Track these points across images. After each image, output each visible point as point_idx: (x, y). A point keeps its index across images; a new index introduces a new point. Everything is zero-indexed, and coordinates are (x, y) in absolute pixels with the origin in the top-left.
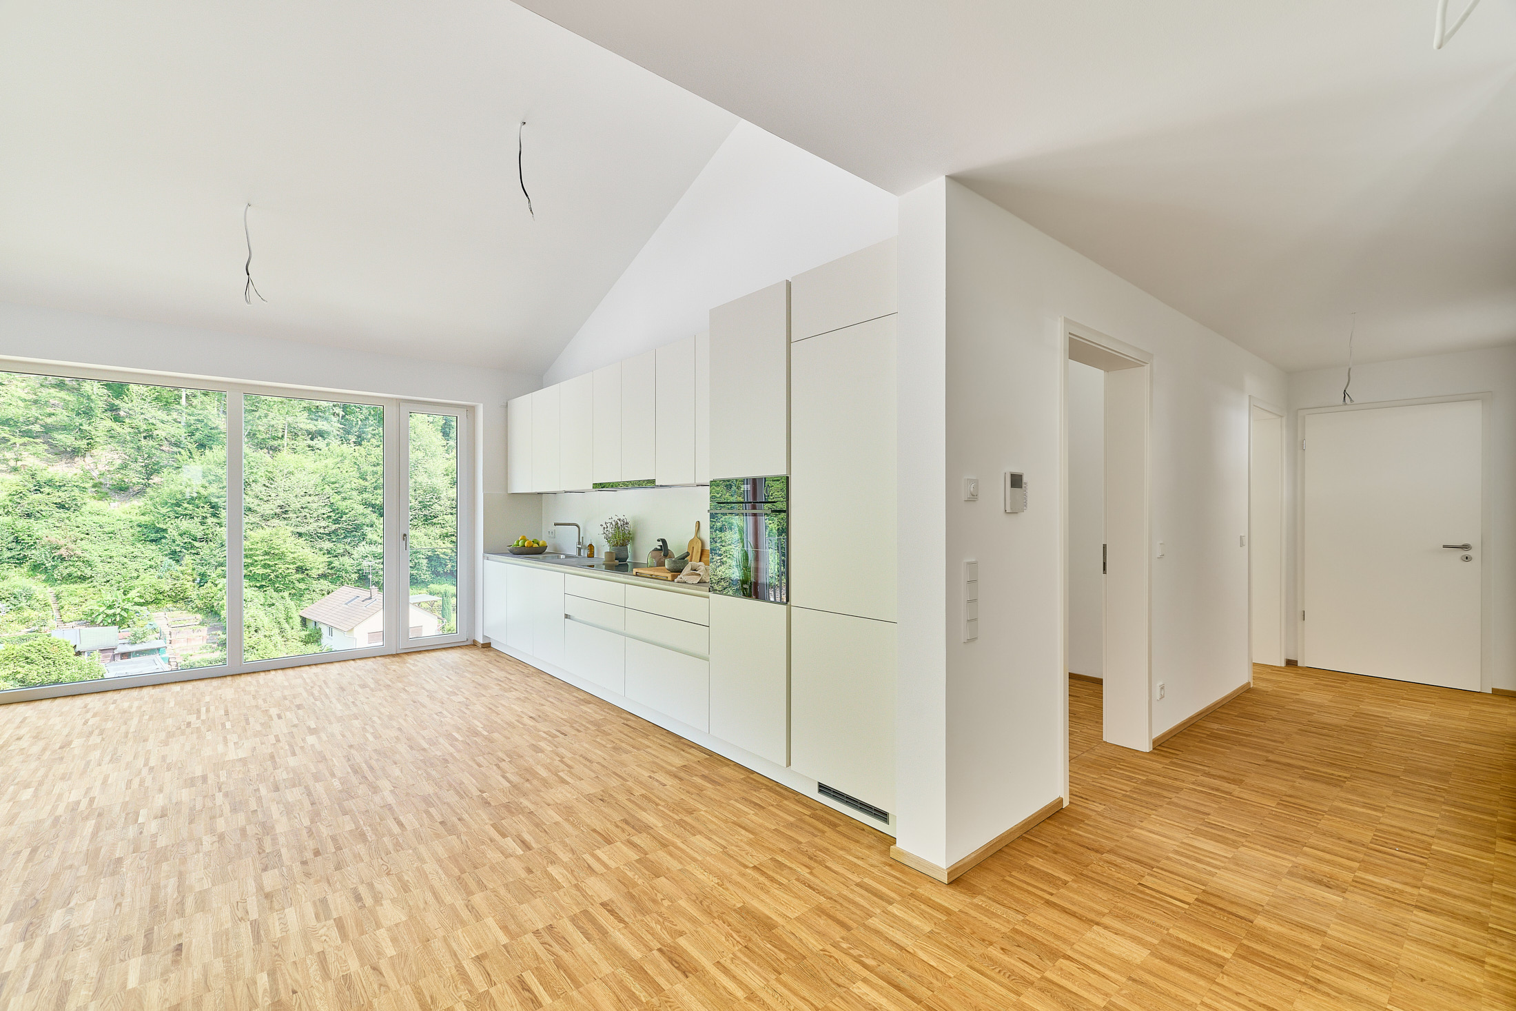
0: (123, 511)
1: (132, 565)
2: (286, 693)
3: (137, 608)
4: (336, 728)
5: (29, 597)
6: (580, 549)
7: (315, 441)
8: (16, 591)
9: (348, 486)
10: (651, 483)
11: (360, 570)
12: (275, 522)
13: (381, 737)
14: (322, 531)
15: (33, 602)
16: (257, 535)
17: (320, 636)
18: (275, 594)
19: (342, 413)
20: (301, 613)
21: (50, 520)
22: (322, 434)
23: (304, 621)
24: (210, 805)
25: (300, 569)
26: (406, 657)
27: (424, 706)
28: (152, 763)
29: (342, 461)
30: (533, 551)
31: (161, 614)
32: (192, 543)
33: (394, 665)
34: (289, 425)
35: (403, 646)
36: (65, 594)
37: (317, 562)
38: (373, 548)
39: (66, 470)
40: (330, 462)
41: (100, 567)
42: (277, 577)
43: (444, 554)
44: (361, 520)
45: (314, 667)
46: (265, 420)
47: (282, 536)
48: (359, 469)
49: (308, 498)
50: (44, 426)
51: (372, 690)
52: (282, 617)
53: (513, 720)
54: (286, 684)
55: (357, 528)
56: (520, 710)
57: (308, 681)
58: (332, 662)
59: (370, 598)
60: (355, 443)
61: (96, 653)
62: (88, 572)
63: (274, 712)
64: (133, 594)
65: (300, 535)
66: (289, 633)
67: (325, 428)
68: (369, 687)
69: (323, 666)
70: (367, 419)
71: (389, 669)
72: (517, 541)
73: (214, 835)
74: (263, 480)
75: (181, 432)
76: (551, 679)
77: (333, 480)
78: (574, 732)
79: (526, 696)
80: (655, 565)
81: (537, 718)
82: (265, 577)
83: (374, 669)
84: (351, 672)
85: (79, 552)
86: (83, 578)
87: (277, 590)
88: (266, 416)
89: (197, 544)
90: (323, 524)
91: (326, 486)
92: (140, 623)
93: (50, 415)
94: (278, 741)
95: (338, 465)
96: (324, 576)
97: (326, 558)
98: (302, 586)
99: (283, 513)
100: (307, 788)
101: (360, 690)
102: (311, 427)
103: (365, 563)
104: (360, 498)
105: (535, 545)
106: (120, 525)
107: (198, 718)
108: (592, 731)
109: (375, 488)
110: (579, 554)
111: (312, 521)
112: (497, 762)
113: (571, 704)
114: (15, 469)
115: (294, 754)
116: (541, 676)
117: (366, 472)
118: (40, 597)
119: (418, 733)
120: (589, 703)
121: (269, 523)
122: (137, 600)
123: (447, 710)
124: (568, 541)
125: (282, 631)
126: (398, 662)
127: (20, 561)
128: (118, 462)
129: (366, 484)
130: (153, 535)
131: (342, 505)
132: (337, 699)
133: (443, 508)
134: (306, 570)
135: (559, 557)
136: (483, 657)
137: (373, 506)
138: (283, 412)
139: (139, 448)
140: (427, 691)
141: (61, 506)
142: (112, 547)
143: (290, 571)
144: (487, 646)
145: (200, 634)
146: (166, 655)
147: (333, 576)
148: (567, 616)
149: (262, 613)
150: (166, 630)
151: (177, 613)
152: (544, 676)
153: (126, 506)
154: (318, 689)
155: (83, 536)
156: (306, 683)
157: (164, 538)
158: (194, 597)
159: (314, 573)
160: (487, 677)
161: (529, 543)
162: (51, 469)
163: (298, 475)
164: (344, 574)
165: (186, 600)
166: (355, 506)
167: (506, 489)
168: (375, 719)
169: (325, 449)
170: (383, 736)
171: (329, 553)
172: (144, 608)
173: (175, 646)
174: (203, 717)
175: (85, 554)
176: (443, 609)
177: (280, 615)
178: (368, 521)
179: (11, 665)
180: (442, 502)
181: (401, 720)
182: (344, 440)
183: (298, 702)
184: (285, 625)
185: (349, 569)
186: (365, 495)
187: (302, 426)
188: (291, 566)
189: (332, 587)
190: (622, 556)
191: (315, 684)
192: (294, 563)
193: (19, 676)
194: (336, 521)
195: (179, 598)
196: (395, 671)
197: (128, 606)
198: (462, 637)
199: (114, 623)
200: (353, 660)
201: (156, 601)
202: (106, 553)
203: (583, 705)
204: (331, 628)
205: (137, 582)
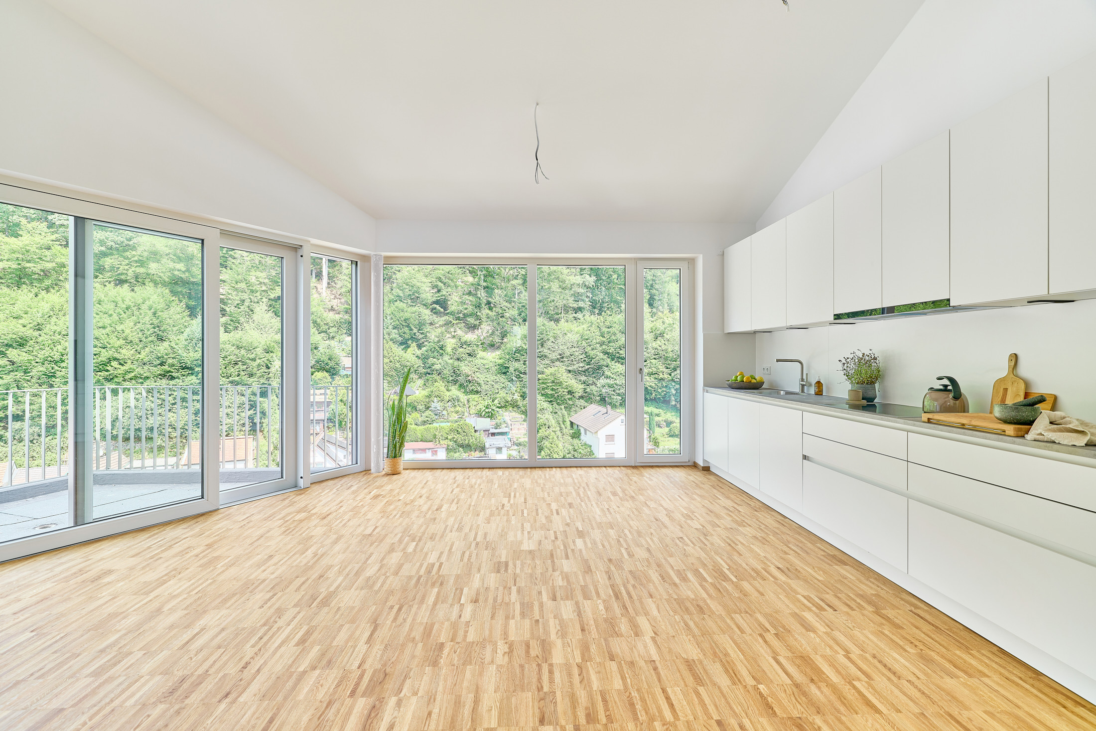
0: (492, 357)
1: (496, 386)
2: (562, 490)
3: (498, 409)
4: (597, 535)
5: (458, 400)
6: (803, 386)
7: (577, 314)
8: (454, 397)
9: (594, 341)
10: (941, 305)
11: (601, 395)
12: (558, 363)
13: (634, 556)
14: (580, 369)
15: (460, 403)
16: (548, 371)
17: (580, 434)
18: (557, 407)
19: (591, 296)
20: (570, 419)
21: (466, 362)
22: (580, 309)
23: (572, 423)
24: (508, 601)
25: (570, 392)
26: (642, 469)
27: (666, 527)
28: (478, 540)
29: (591, 326)
30: (752, 386)
31: (507, 413)
32: (520, 374)
33: (635, 475)
34: (565, 305)
35: (640, 460)
36: (471, 400)
37: (578, 388)
38: (608, 381)
39: (472, 336)
40: (585, 326)
41: (484, 387)
42: (558, 396)
43: (650, 386)
44: (602, 363)
45: (579, 469)
46: (553, 303)
47: (560, 371)
48: (600, 330)
49: (574, 349)
50: (464, 314)
51: (621, 499)
52: (561, 420)
53: (759, 568)
54: (562, 481)
55: (600, 368)
56: (763, 555)
57: (576, 481)
58: (591, 467)
59: (607, 413)
60: (598, 314)
61: (482, 431)
62: (479, 389)
63: (554, 506)
64: (496, 402)
65: (570, 371)
66: (565, 431)
67: (582, 306)
68: (618, 496)
69: (585, 469)
70: (604, 298)
71: (631, 480)
72: (736, 376)
73: (506, 643)
74: (552, 339)
75: (515, 312)
76: (783, 518)
77: (586, 338)
78: (846, 609)
79: (762, 535)
80: (938, 410)
81: (786, 570)
82: (552, 396)
83: (621, 478)
84: (604, 478)
85: (476, 378)
86: (477, 392)
87: (558, 404)
88: (553, 301)
89: (522, 376)
90: (581, 365)
91: (583, 342)
92: (499, 418)
93: (466, 309)
94: (556, 538)
95: (589, 328)
96: (581, 397)
97: (582, 386)
98: (571, 402)
99: (561, 358)
100: (577, 603)
101: (612, 497)
102: (575, 306)
103: (604, 391)
104: (601, 349)
105: (754, 381)
106: (491, 365)
107: (509, 501)
108: (869, 611)
109: (609, 342)
110: (803, 391)
111: (575, 363)
112: (761, 632)
113: (819, 558)
114: (454, 337)
115: (567, 557)
116: (770, 512)
117: (604, 332)
118: (462, 401)
119: (666, 559)
120: (845, 564)
121: (554, 364)
122: (498, 405)
123: (687, 537)
124: (790, 378)
125: (561, 429)
126: (637, 474)
127: (455, 382)
128: (491, 331)
129: (604, 339)
130: (504, 370)
131: (592, 353)
132: (597, 503)
133: (649, 355)
134: (573, 393)
135: (778, 393)
136: (706, 480)
137: (608, 354)
138: (562, 297)
139: (498, 324)
140: (666, 509)
141: (469, 355)
142: (488, 376)
143: (565, 393)
144: (707, 469)
145: (523, 426)
146: (509, 437)
147: (587, 397)
148: (805, 457)
149: (551, 417)
150: (509, 423)
151: (514, 413)
152: (773, 513)
153: (494, 355)
154: (582, 490)
155: (477, 370)
156: (575, 483)
157: (508, 372)
158: (521, 405)
159: (577, 395)
160: (715, 504)
161: (748, 378)
162: (466, 336)
163: (569, 335)
164: (592, 397)
165: (518, 407)
166: (598, 353)
167: (723, 330)
168: (626, 532)
169: (582, 319)
170: (635, 555)
171: (584, 383)
172: (500, 410)
173: (513, 432)
174: (512, 502)
175: (478, 380)
176: (650, 424)
177: (560, 420)
178: (605, 363)
179: (452, 434)
180: (649, 351)
181: (648, 539)
182: (592, 313)
183: (570, 500)
184: (563, 426)
185: (595, 393)
186: (604, 347)
187: (571, 305)
188: (565, 390)
189: (586, 404)
190: (870, 394)
191: (580, 485)
192: (567, 388)
193: (455, 440)
194: (589, 364)
195: (514, 405)
196: (635, 482)
197: (494, 408)
198: (684, 458)
199: (489, 417)
200: (605, 467)
201: (505, 406)
202: (486, 379)
203: (837, 565)
204: (586, 430)
205: (498, 395)
